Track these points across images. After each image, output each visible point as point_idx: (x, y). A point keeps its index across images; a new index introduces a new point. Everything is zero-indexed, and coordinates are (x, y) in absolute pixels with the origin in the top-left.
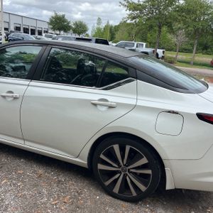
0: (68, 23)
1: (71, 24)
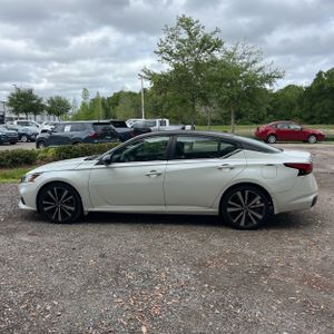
0: (39, 101)
1: (44, 102)
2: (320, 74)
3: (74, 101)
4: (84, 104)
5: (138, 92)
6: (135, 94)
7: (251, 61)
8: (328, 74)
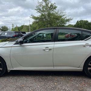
2: (78, 21)
3: (10, 28)
4: (12, 29)
5: (28, 25)
6: (27, 26)
7: (63, 15)
8: (80, 21)
